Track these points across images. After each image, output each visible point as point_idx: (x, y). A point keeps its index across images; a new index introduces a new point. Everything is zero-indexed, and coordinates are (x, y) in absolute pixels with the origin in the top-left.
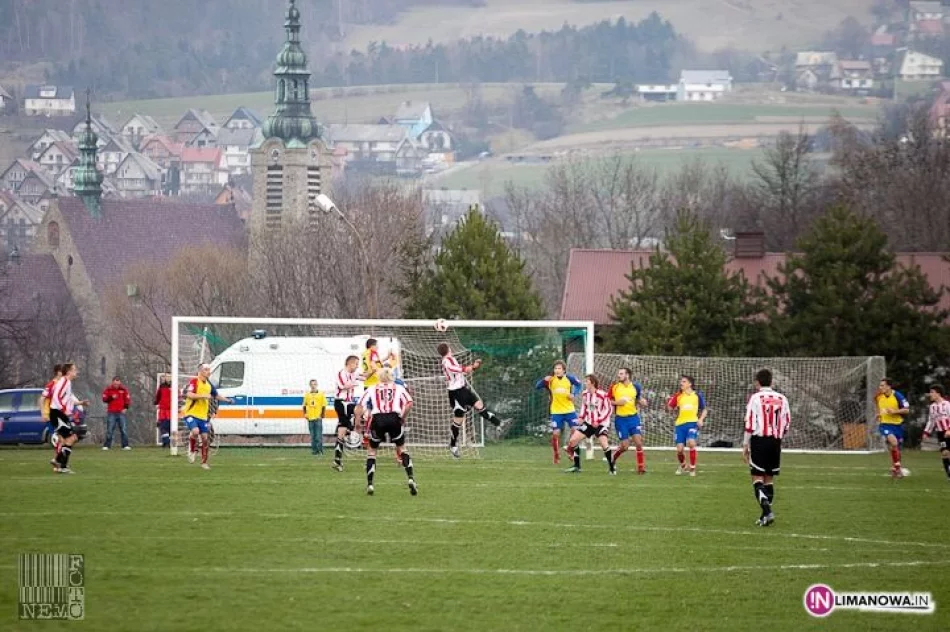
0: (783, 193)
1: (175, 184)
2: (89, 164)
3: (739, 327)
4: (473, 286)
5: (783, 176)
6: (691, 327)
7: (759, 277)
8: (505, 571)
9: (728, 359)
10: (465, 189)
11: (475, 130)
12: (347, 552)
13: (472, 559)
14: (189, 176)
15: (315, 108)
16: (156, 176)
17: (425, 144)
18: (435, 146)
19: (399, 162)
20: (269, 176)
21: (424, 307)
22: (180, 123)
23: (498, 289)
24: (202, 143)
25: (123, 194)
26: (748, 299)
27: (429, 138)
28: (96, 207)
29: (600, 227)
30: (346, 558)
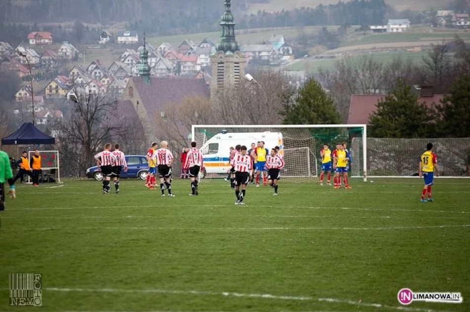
0: (436, 69)
1: (179, 71)
2: (145, 63)
3: (424, 126)
4: (311, 111)
5: (436, 62)
6: (403, 126)
7: (432, 105)
8: (347, 228)
9: (419, 139)
10: (298, 70)
11: (302, 46)
12: (278, 221)
13: (331, 224)
14: (184, 67)
15: (237, 38)
16: (171, 67)
17: (281, 52)
18: (286, 53)
19: (271, 60)
20: (219, 67)
21: (291, 120)
22: (180, 46)
23: (322, 112)
24: (190, 53)
25: (158, 75)
26: (427, 114)
27: (283, 50)
28: (148, 81)
29: (358, 85)
30: (278, 223)
